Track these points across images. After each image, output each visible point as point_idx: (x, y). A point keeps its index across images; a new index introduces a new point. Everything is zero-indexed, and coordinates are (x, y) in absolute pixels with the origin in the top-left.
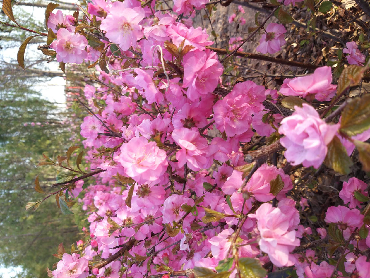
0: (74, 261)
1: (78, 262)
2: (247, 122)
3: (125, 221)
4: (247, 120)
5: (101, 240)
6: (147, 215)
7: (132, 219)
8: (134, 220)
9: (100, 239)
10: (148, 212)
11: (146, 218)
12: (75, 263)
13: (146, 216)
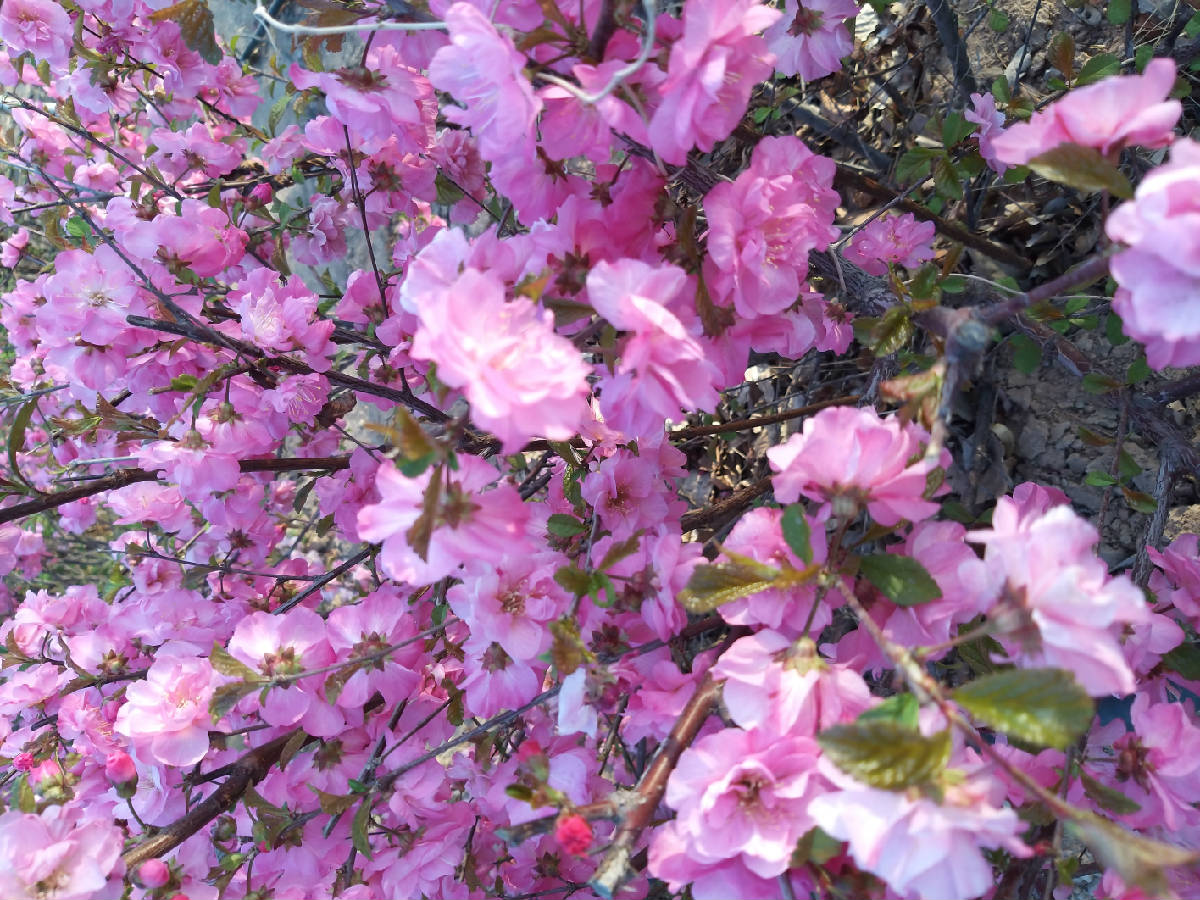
0: (57, 840)
1: (75, 843)
2: (795, 275)
3: (270, 660)
4: (796, 268)
5: (153, 749)
6: (363, 636)
7: (298, 653)
8: (306, 656)
9: (150, 744)
10: (364, 624)
11: (358, 648)
12: (64, 846)
13: (357, 640)
